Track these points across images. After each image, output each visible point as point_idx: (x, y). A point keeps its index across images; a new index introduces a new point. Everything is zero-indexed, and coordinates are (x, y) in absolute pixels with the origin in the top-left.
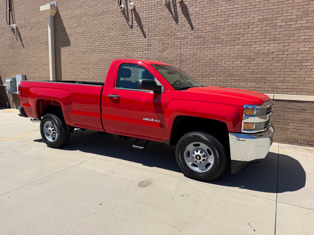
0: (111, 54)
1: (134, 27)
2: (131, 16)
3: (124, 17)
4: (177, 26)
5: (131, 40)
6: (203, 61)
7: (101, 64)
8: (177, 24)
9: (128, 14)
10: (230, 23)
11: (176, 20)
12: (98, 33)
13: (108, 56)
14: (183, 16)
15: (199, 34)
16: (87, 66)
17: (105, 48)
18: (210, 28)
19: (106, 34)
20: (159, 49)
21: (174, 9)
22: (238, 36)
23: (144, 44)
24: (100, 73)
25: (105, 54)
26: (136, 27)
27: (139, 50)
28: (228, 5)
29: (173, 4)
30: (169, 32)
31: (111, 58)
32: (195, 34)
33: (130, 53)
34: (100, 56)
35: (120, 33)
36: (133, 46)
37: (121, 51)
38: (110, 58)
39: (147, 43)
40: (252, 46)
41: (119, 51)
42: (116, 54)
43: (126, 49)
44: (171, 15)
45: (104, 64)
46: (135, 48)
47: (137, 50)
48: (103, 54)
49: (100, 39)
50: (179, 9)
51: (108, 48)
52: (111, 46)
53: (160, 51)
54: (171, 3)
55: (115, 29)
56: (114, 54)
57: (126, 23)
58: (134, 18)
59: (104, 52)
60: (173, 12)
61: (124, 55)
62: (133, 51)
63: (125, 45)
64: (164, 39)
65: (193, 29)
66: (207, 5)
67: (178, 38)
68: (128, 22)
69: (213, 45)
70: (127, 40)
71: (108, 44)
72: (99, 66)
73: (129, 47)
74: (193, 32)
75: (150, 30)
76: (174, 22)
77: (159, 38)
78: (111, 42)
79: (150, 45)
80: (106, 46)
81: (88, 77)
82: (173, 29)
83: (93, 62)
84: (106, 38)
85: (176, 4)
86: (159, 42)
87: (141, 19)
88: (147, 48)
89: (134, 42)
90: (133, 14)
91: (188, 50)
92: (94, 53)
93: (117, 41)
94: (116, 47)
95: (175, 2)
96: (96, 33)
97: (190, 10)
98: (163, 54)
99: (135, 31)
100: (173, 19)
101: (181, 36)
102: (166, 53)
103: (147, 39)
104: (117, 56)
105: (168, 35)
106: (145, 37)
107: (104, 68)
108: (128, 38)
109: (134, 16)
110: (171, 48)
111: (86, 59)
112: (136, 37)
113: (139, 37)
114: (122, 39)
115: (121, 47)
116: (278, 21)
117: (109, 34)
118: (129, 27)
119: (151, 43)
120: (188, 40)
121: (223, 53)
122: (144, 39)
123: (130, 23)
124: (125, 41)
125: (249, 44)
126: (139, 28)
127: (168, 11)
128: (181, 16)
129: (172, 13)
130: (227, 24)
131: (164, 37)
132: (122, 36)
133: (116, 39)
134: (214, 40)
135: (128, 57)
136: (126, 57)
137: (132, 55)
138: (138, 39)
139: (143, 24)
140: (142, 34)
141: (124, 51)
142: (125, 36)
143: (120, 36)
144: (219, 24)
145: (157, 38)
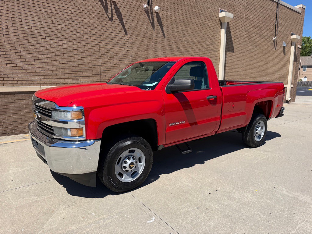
0: (85, 44)
1: (113, 20)
2: (110, 8)
3: (101, 6)
4: (154, 32)
5: (111, 34)
7: (68, 55)
9: (106, 4)
10: (185, 39)
11: (153, 26)
12: (62, 13)
13: (79, 46)
14: (158, 25)
15: (169, 42)
16: (40, 56)
17: (75, 36)
18: (175, 39)
19: (75, 18)
20: (141, 49)
21: (151, 16)
22: (189, 49)
23: (125, 40)
24: (66, 67)
25: (75, 43)
26: (117, 21)
27: (121, 46)
29: (151, 12)
30: (148, 35)
31: (85, 49)
32: (167, 42)
33: (110, 47)
34: (66, 45)
35: (96, 22)
36: (113, 41)
38: (83, 49)
39: (129, 41)
42: (91, 45)
44: (149, 21)
45: (72, 55)
46: (116, 43)
47: (119, 46)
48: (71, 43)
49: (66, 22)
50: (155, 18)
51: (80, 36)
52: (84, 34)
53: (142, 51)
54: (149, 10)
55: (89, 16)
56: (89, 45)
57: (105, 13)
58: (114, 11)
59: (73, 41)
62: (114, 45)
63: (103, 37)
64: (144, 41)
65: (165, 37)
66: (173, 22)
67: (155, 42)
68: (106, 13)
69: (177, 53)
70: (106, 33)
71: (80, 31)
72: (64, 57)
73: (109, 40)
74: (165, 40)
75: (131, 28)
76: (152, 27)
77: (139, 38)
78: (84, 29)
80: (77, 34)
81: (43, 72)
82: (151, 33)
83: (53, 51)
84: (75, 23)
85: (153, 12)
86: (140, 42)
87: (122, 15)
88: (129, 45)
89: (115, 36)
90: (113, 6)
91: (162, 53)
92: (55, 39)
93: (92, 31)
94: (92, 38)
95: (152, 11)
96: (58, 12)
97: (163, 22)
99: (115, 25)
101: (157, 41)
102: (146, 53)
103: (129, 36)
104: (92, 48)
105: (147, 37)
106: (126, 34)
107: (73, 60)
108: (108, 31)
109: (113, 8)
110: (150, 50)
111: (39, 45)
112: (117, 32)
113: (121, 33)
114: (100, 29)
115: (99, 39)
116: (204, 44)
117: (80, 19)
118: (108, 19)
119: (133, 41)
120: (161, 45)
122: (125, 36)
123: (109, 15)
126: (120, 24)
127: (147, 16)
128: (157, 24)
129: (150, 19)
130: (184, 39)
131: (144, 39)
132: (99, 27)
133: (92, 28)
134: (177, 49)
135: (108, 51)
136: (106, 51)
137: (113, 50)
138: (120, 35)
139: (124, 20)
140: (123, 31)
141: (103, 44)
142: (103, 28)
143: (97, 26)
144: (180, 38)
145: (138, 38)
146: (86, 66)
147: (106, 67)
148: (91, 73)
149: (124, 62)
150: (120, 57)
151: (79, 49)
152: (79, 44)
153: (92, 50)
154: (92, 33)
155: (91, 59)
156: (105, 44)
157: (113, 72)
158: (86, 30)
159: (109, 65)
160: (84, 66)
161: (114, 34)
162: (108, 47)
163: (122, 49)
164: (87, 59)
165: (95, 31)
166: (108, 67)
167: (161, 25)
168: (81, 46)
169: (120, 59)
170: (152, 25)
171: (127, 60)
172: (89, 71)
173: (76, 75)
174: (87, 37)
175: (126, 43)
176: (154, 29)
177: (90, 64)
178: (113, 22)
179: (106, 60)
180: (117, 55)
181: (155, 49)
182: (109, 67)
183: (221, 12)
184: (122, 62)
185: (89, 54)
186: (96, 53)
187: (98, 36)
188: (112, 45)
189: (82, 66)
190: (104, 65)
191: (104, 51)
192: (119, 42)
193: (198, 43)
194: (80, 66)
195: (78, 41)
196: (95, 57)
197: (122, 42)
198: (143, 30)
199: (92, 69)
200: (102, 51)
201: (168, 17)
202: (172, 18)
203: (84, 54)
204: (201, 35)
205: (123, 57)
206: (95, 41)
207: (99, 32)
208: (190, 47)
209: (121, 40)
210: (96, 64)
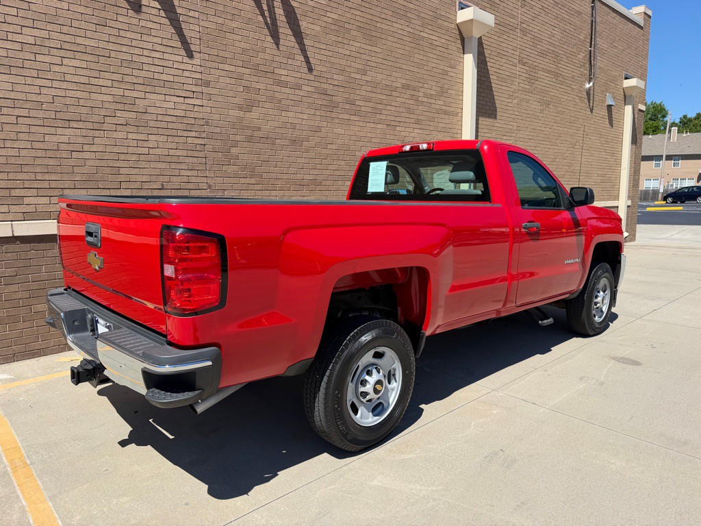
0: (40, 82)
1: (144, 9)
4: (276, 52)
5: (137, 51)
6: (334, 147)
8: (278, 47)
10: (369, 79)
11: (275, 36)
13: (17, 88)
14: (290, 32)
15: (323, 86)
18: (341, 78)
20: (236, 101)
21: (268, 6)
22: (380, 106)
23: (186, 74)
26: (154, 12)
27: (172, 91)
28: (364, 41)
30: (258, 60)
31: (41, 99)
32: (317, 84)
33: (135, 94)
35: (81, 9)
36: (143, 74)
37: (94, 81)
38: (34, 97)
39: (198, 76)
40: (398, 128)
41: (85, 80)
42: (65, 85)
43: (115, 77)
44: (260, 18)
46: (155, 83)
47: (164, 91)
50: (279, 12)
51: (21, 55)
52: (35, 49)
53: (240, 108)
56: (56, 84)
60: (267, 14)
61: (110, 98)
62: (148, 89)
63: (108, 61)
64: (246, 77)
65: (310, 70)
66: (333, 27)
67: (281, 83)
69: (346, 116)
70: (117, 47)
71: (19, 38)
73: (128, 71)
74: (312, 78)
75: (204, 37)
76: (269, 39)
77: (232, 68)
78: (36, 33)
79: (207, 84)
82: (267, 57)
86: (233, 81)
88: (199, 89)
89: (150, 60)
91: (305, 117)
93: (67, 38)
94: (66, 61)
97: (304, 24)
98: (248, 115)
99: (150, 25)
100: (266, 31)
101: (288, 79)
102: (254, 114)
103: (196, 61)
104: (69, 93)
105: (256, 68)
106: (190, 55)
108: (124, 41)
110: (267, 105)
112: (158, 48)
113: (169, 50)
114: (96, 35)
115: (92, 66)
116: (421, 94)
118: (125, 4)
119: (210, 78)
120: (302, 93)
121: (362, 134)
122: (186, 60)
124: (111, 46)
125: (393, 123)
126: (166, 21)
127: (253, 3)
128: (284, 30)
129: (263, 15)
130: (365, 78)
131: (248, 71)
132: (93, 27)
133: (65, 29)
134: (348, 106)
135: (126, 107)
136: (120, 106)
137: (146, 102)
138: (166, 56)
139: (179, 11)
140: (179, 44)
141: (109, 83)
142: (107, 30)
143: (83, 25)
144: (353, 75)
145: (227, 67)
146: (49, 154)
147: (122, 157)
148: (66, 177)
149: (182, 140)
150: (170, 126)
151: (20, 96)
152: (21, 80)
153: (68, 101)
154: (66, 46)
155: (67, 131)
156: (116, 84)
157: (145, 172)
158: (45, 34)
159: (131, 150)
160: (40, 153)
161: (146, 53)
162: (127, 93)
163: (175, 99)
164: (52, 130)
165: (79, 40)
166: (128, 157)
167: (298, 34)
168: (27, 89)
169: (169, 132)
170: (269, 31)
171: (193, 134)
172: (59, 169)
173: (10, 184)
174: (47, 59)
175: (190, 81)
176: (277, 44)
177: (63, 147)
178: (142, 16)
179: (121, 135)
180: (160, 118)
181: (284, 102)
182: (134, 158)
183: (462, 9)
184: (177, 140)
185: (59, 115)
186: (84, 110)
187: (90, 58)
188: (140, 88)
189: (33, 153)
190: (116, 149)
191: (113, 106)
192: (164, 77)
193: (404, 91)
194: (23, 153)
195: (14, 71)
196: (81, 125)
197: (176, 79)
198: (243, 45)
199: (71, 162)
200: (106, 105)
201: (316, 11)
202: (329, 14)
203: (41, 114)
204: (412, 69)
205: (180, 126)
206: (81, 72)
207: (93, 43)
208: (384, 102)
209: (173, 72)
210: (86, 148)
